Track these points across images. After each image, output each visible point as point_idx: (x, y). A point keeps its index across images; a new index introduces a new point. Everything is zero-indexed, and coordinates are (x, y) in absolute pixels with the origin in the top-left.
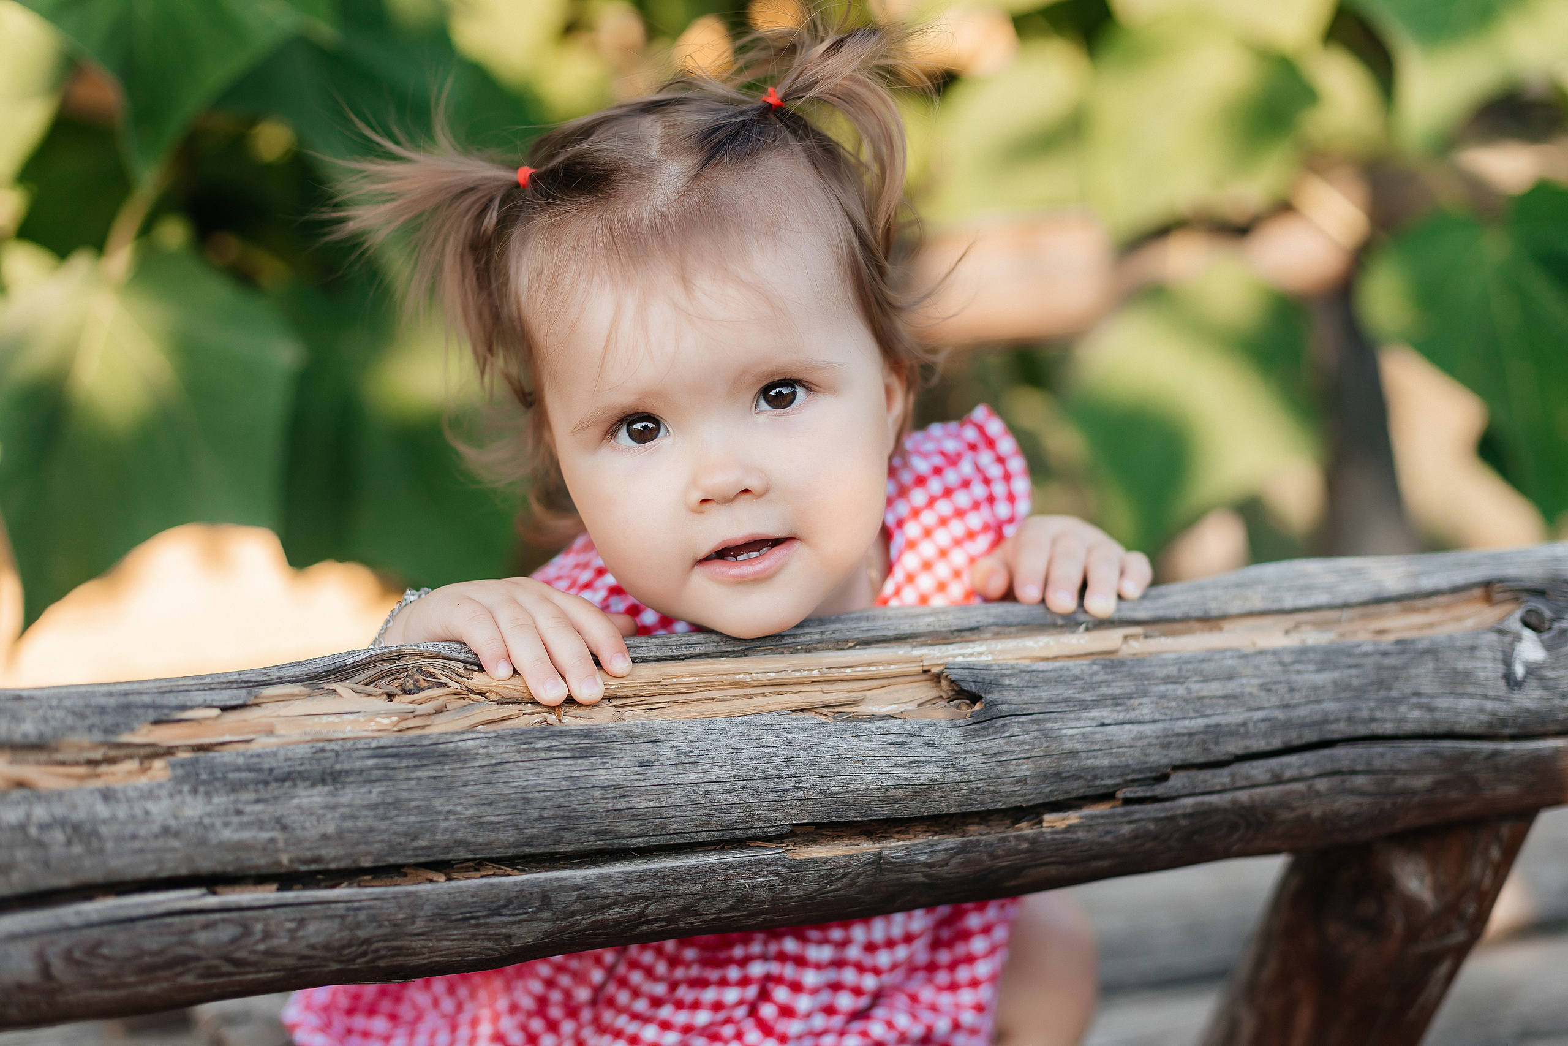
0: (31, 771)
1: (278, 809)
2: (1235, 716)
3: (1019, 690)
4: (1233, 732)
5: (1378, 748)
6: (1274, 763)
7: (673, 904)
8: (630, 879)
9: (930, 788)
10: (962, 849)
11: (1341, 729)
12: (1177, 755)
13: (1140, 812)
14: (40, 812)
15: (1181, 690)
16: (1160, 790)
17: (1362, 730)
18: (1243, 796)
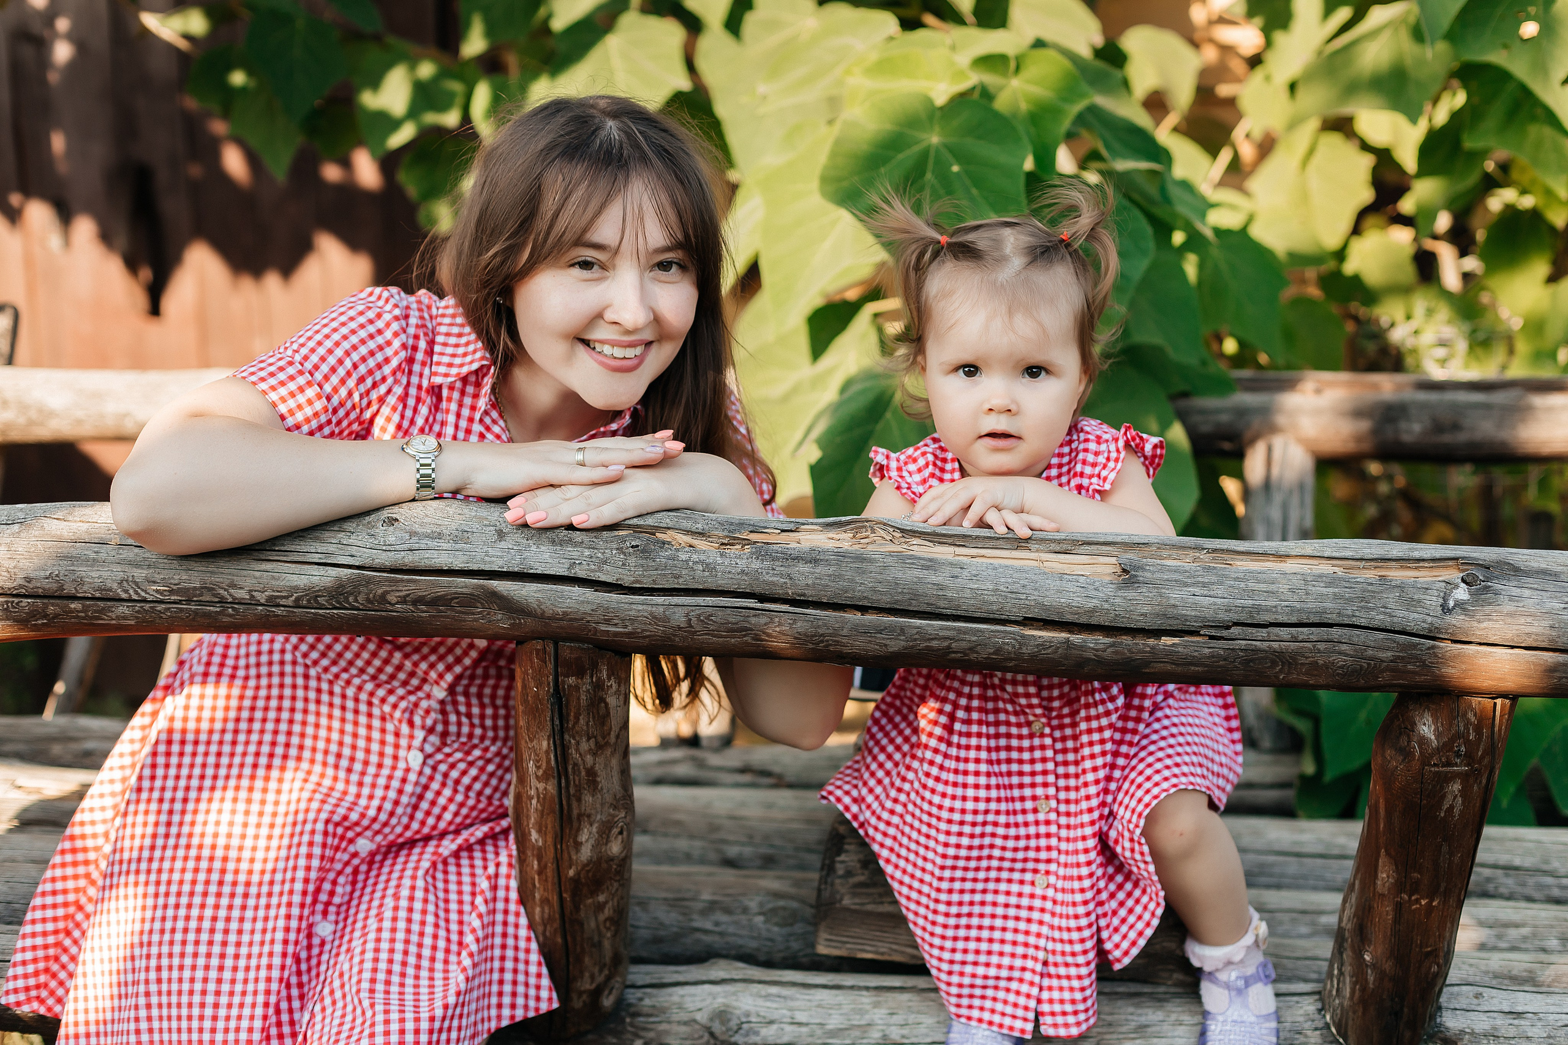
0: (697, 542)
1: (790, 570)
2: (1272, 602)
3: (1153, 573)
4: (1268, 610)
5: (1357, 632)
6: (1293, 630)
7: (964, 645)
8: (942, 628)
9: (1094, 610)
10: (1112, 645)
11: (1333, 618)
12: (1235, 617)
13: (1214, 643)
14: (695, 557)
15: (1242, 585)
16: (1225, 633)
17: (1346, 621)
18: (1275, 645)
